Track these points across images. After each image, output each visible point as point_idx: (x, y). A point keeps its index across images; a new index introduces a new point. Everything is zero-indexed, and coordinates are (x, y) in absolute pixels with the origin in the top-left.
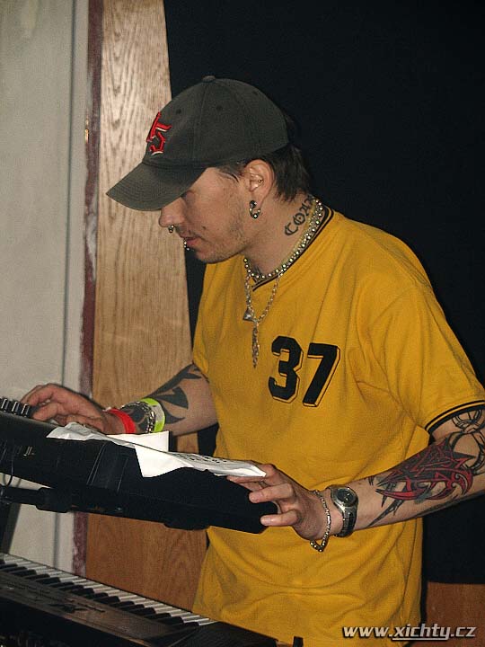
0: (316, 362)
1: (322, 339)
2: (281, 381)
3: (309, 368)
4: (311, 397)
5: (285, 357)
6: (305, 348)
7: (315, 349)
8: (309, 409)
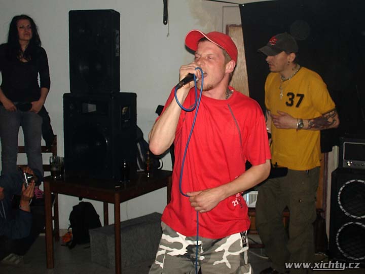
0: (299, 98)
1: (300, 93)
2: (290, 102)
3: (296, 100)
4: (298, 106)
5: (291, 97)
6: (296, 95)
7: (298, 95)
8: (297, 109)
